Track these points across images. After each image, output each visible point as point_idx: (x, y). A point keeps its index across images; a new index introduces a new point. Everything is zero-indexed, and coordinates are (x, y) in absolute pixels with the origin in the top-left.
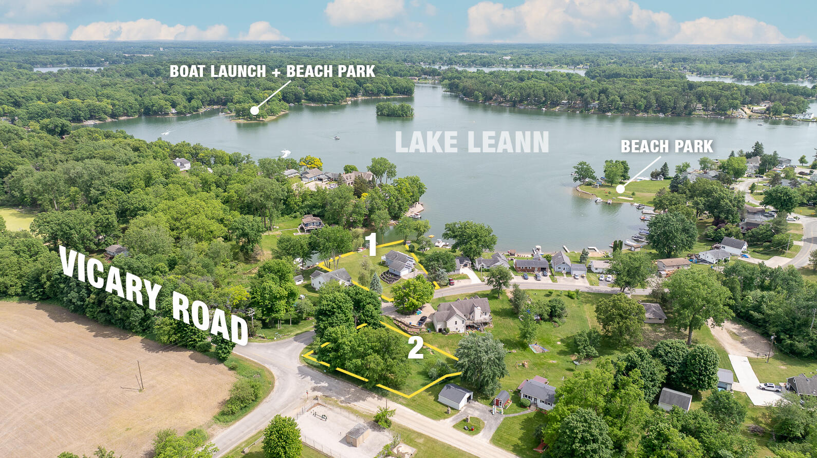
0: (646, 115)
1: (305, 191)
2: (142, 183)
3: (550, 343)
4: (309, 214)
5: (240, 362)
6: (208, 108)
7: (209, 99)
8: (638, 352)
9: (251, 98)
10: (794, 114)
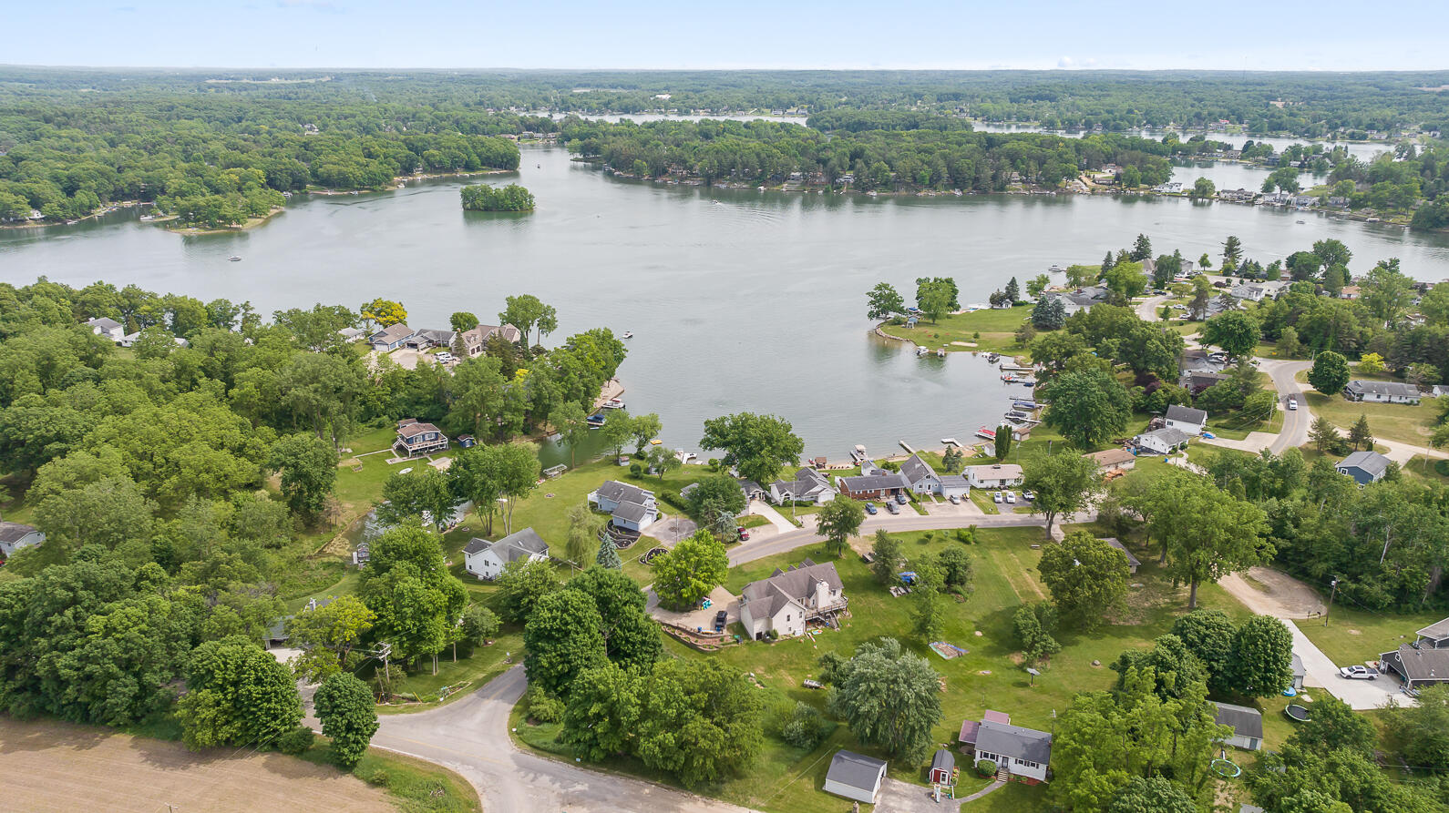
0: (933, 194)
1: (395, 373)
2: (34, 380)
3: (963, 634)
4: (407, 417)
5: (388, 764)
6: (113, 207)
7: (111, 188)
8: (1169, 646)
9: (205, 183)
10: (1156, 184)
